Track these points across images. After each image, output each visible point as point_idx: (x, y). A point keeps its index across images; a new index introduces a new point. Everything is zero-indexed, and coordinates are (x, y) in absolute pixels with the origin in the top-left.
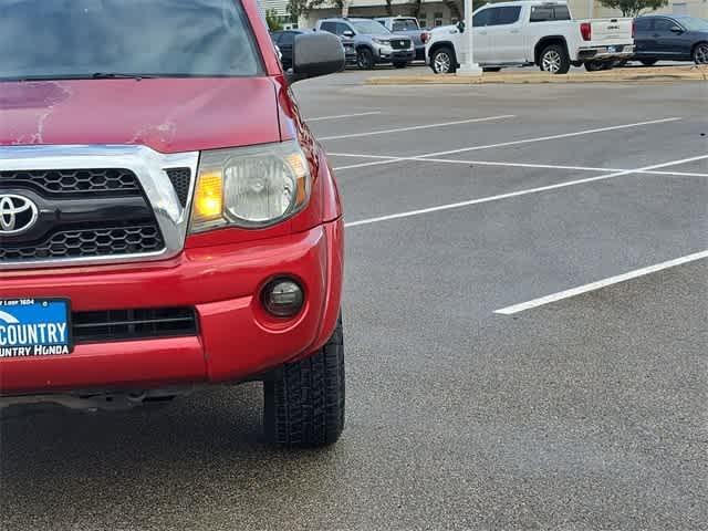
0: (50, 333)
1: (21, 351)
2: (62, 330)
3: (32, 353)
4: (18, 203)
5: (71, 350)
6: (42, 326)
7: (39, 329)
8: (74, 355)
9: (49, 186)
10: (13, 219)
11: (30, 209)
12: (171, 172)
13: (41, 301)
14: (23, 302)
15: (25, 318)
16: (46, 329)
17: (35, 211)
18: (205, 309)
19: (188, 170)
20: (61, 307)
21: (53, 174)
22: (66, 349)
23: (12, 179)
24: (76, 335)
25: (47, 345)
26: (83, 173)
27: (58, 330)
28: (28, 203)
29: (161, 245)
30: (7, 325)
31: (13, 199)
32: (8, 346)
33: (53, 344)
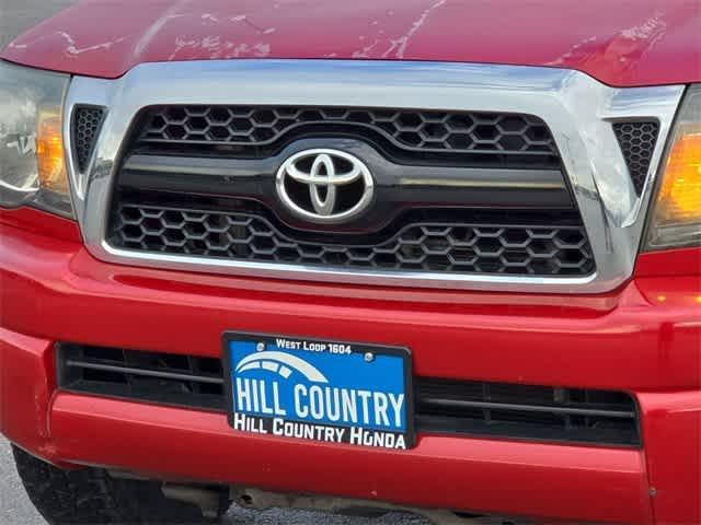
0: (378, 409)
1: (330, 433)
2: (397, 407)
4: (342, 166)
5: (411, 444)
6: (365, 394)
7: (359, 399)
8: (417, 452)
9: (405, 137)
10: (331, 192)
11: (360, 181)
12: (620, 126)
13: (364, 350)
14: (334, 349)
15: (339, 377)
16: (371, 400)
17: (369, 182)
18: (648, 401)
19: (653, 124)
20: (396, 364)
21: (409, 116)
22: (401, 442)
23: (342, 120)
24: (422, 415)
25: (372, 429)
27: (390, 405)
28: (359, 168)
29: (590, 268)
30: (309, 384)
31: (335, 159)
32: (310, 421)
33: (382, 430)
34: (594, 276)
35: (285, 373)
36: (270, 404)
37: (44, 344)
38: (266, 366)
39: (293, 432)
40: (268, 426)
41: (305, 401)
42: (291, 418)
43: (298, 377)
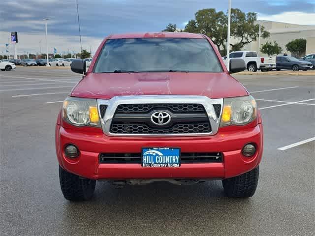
0: (173, 159)
1: (163, 165)
2: (177, 159)
3: (167, 166)
4: (165, 115)
5: (180, 165)
6: (171, 157)
7: (170, 158)
8: (181, 167)
9: (174, 109)
10: (162, 120)
11: (168, 117)
12: (214, 105)
13: (171, 148)
14: (165, 149)
15: (165, 154)
16: (172, 158)
17: (170, 117)
18: (226, 154)
19: (220, 105)
20: (178, 151)
21: (175, 105)
22: (178, 165)
23: (162, 106)
24: (182, 160)
25: (172, 164)
26: (185, 105)
27: (176, 158)
28: (168, 115)
29: (210, 130)
30: (159, 156)
31: (163, 113)
32: (159, 163)
33: (174, 163)
34: (212, 132)
35: (154, 154)
36: (151, 161)
37: (98, 154)
38: (150, 153)
39: (155, 166)
40: (150, 165)
41: (158, 159)
42: (155, 163)
43: (157, 155)
